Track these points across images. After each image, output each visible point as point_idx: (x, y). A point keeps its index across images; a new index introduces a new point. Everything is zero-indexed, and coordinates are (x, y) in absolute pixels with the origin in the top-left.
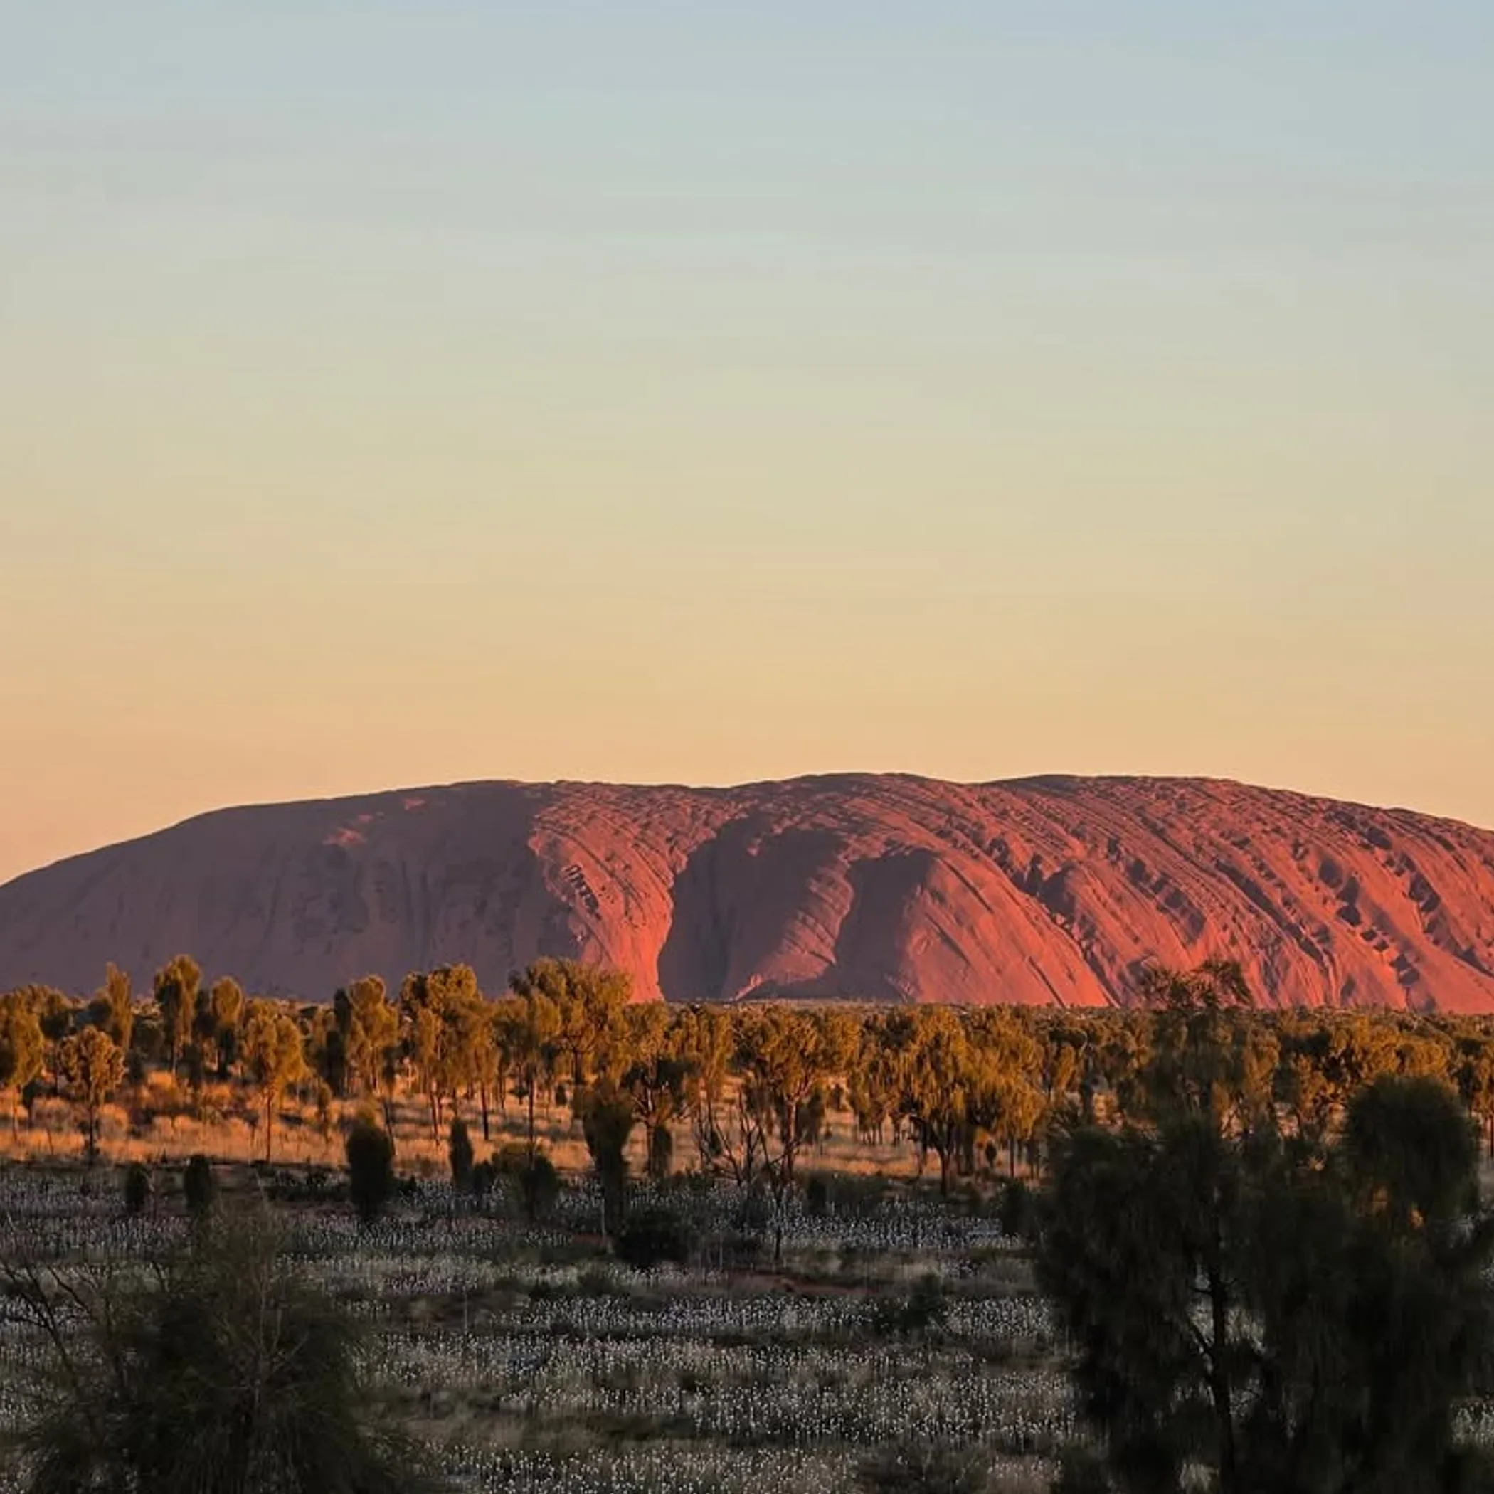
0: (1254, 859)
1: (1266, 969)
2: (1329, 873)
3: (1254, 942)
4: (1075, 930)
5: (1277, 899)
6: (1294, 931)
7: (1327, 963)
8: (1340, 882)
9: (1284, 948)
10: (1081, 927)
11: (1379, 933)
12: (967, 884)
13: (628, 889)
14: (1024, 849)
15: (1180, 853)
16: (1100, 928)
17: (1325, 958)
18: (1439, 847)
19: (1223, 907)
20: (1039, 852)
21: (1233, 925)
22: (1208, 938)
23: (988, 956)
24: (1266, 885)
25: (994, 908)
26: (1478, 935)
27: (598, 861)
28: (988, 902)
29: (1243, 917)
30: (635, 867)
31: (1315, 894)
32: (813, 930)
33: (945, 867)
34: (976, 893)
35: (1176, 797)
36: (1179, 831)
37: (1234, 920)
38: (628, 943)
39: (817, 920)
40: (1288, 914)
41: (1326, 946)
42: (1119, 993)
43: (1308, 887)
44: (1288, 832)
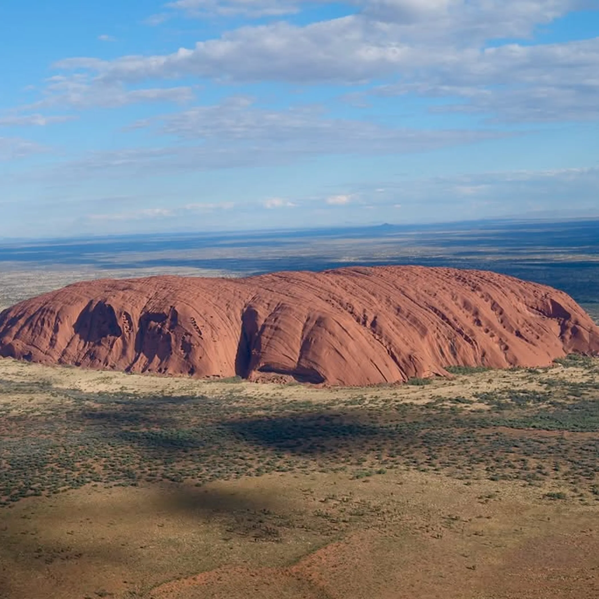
0: (439, 302)
1: (452, 348)
2: (466, 305)
3: (446, 337)
4: (384, 342)
5: (451, 318)
6: (460, 332)
7: (475, 345)
8: (471, 309)
9: (458, 340)
10: (386, 340)
11: (490, 329)
12: (343, 328)
13: (212, 327)
14: (359, 307)
15: (412, 300)
16: (393, 340)
17: (474, 342)
18: (497, 288)
19: (432, 323)
20: (365, 308)
21: (438, 331)
22: (428, 336)
23: (354, 358)
24: (446, 313)
25: (354, 338)
26: (518, 323)
27: (201, 316)
28: (352, 336)
29: (441, 327)
30: (214, 317)
31: (463, 314)
32: (283, 345)
33: (334, 322)
34: (346, 332)
35: (405, 275)
36: (410, 291)
37: (437, 328)
38: (213, 349)
39: (284, 341)
40: (457, 324)
41: (473, 338)
42: (403, 368)
43: (461, 312)
44: (449, 289)
